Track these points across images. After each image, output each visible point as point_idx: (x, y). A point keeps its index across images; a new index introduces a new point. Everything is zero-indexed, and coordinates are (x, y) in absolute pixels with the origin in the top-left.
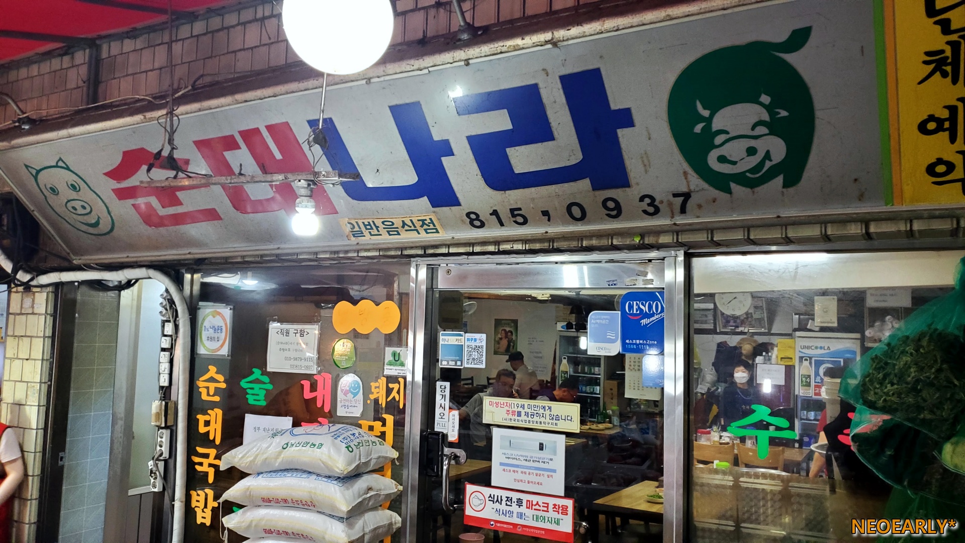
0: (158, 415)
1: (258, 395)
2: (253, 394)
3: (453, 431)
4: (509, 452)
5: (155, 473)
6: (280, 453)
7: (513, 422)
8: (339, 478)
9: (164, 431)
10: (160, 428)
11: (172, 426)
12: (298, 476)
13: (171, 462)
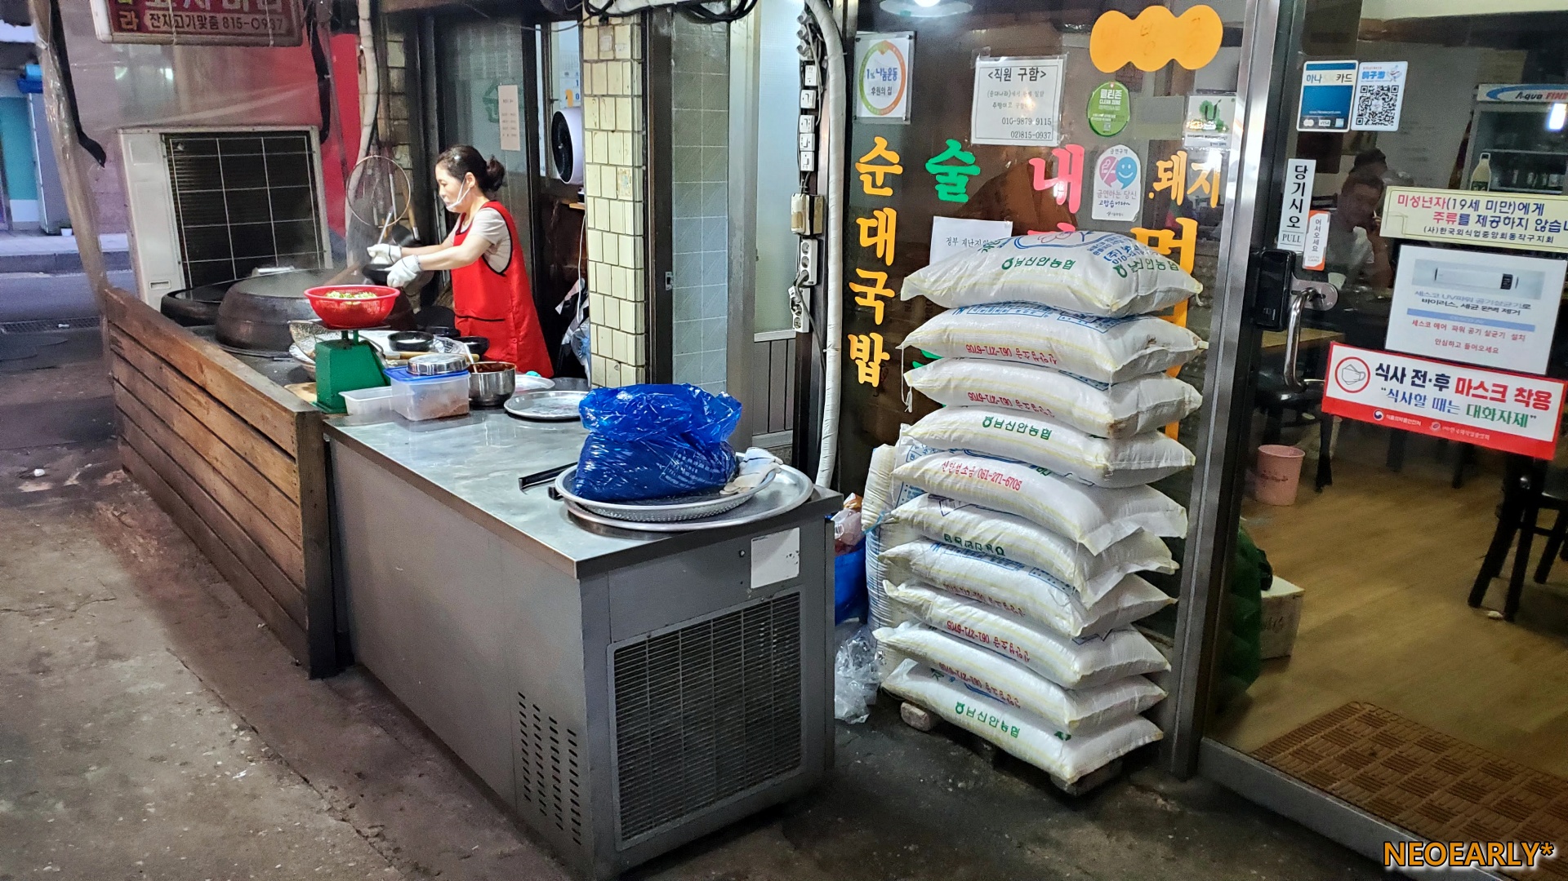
0: (800, 215)
1: (954, 185)
2: (947, 184)
3: (1315, 249)
4: (1431, 291)
5: (798, 305)
6: (997, 276)
7: (1447, 234)
8: (1099, 319)
9: (809, 242)
10: (803, 237)
11: (820, 235)
12: (1029, 313)
13: (820, 290)
